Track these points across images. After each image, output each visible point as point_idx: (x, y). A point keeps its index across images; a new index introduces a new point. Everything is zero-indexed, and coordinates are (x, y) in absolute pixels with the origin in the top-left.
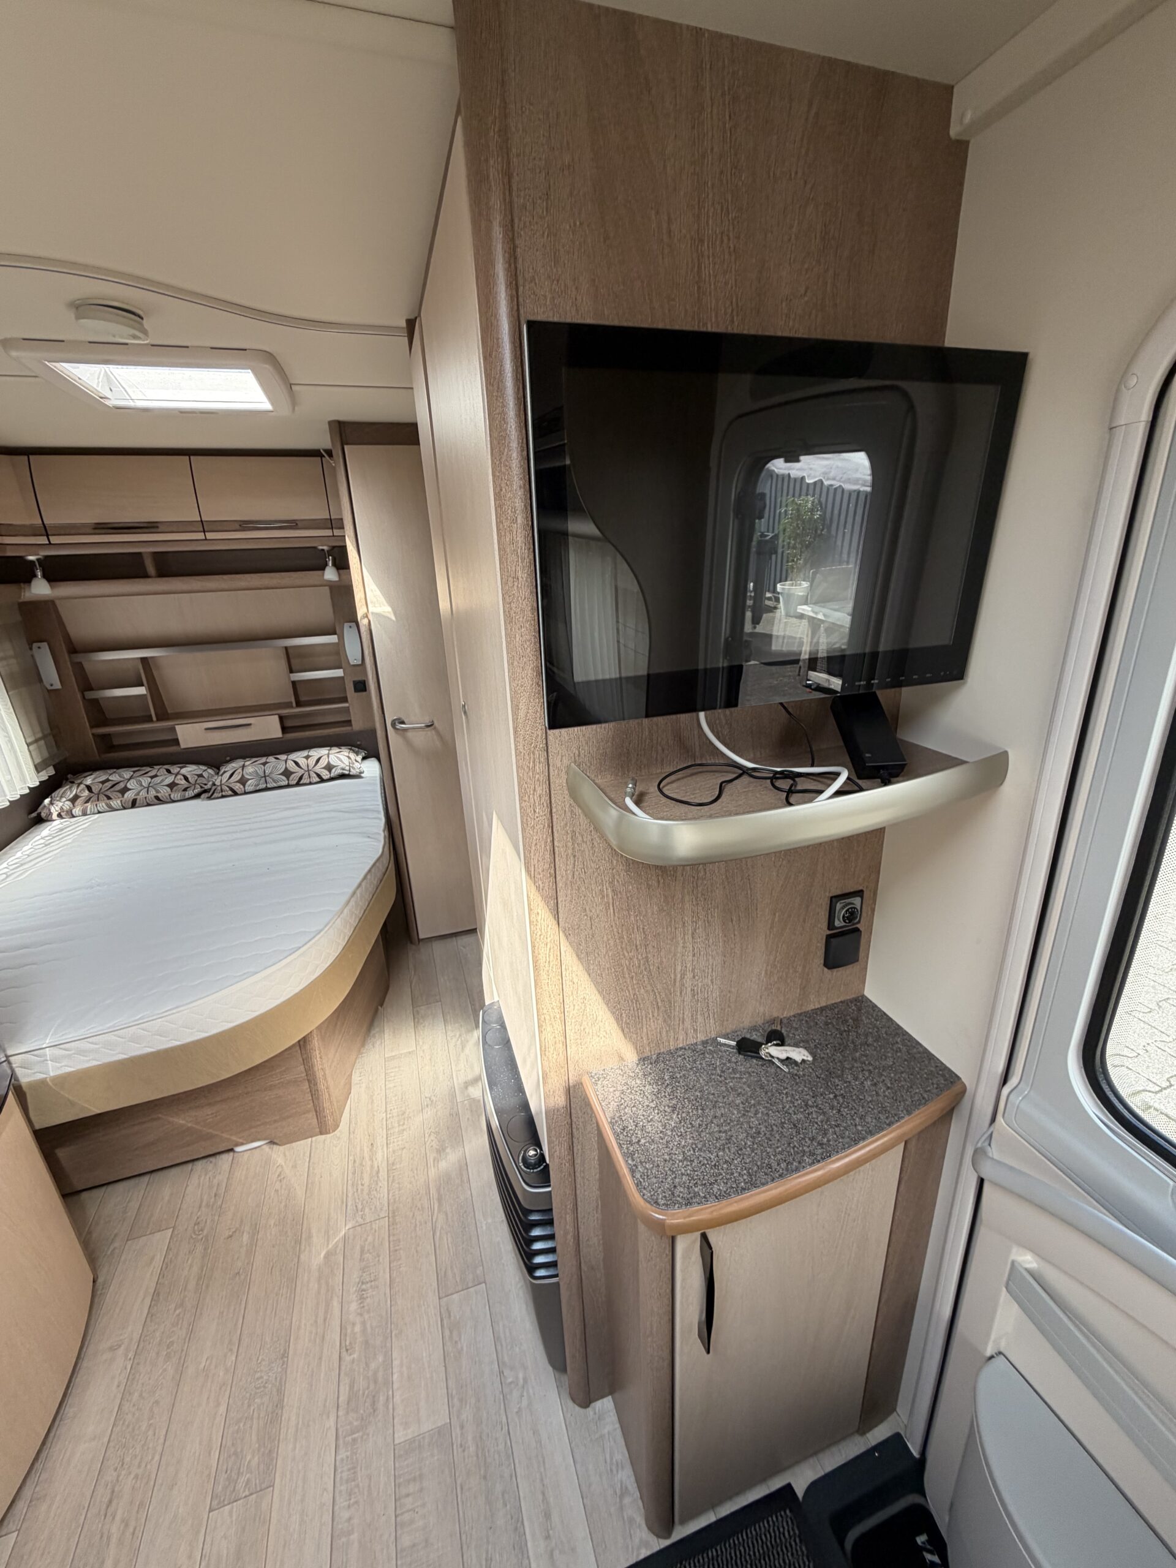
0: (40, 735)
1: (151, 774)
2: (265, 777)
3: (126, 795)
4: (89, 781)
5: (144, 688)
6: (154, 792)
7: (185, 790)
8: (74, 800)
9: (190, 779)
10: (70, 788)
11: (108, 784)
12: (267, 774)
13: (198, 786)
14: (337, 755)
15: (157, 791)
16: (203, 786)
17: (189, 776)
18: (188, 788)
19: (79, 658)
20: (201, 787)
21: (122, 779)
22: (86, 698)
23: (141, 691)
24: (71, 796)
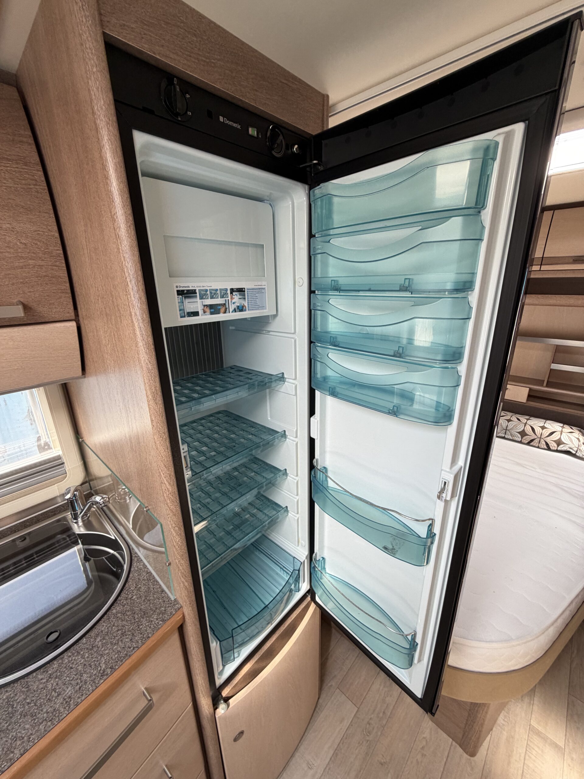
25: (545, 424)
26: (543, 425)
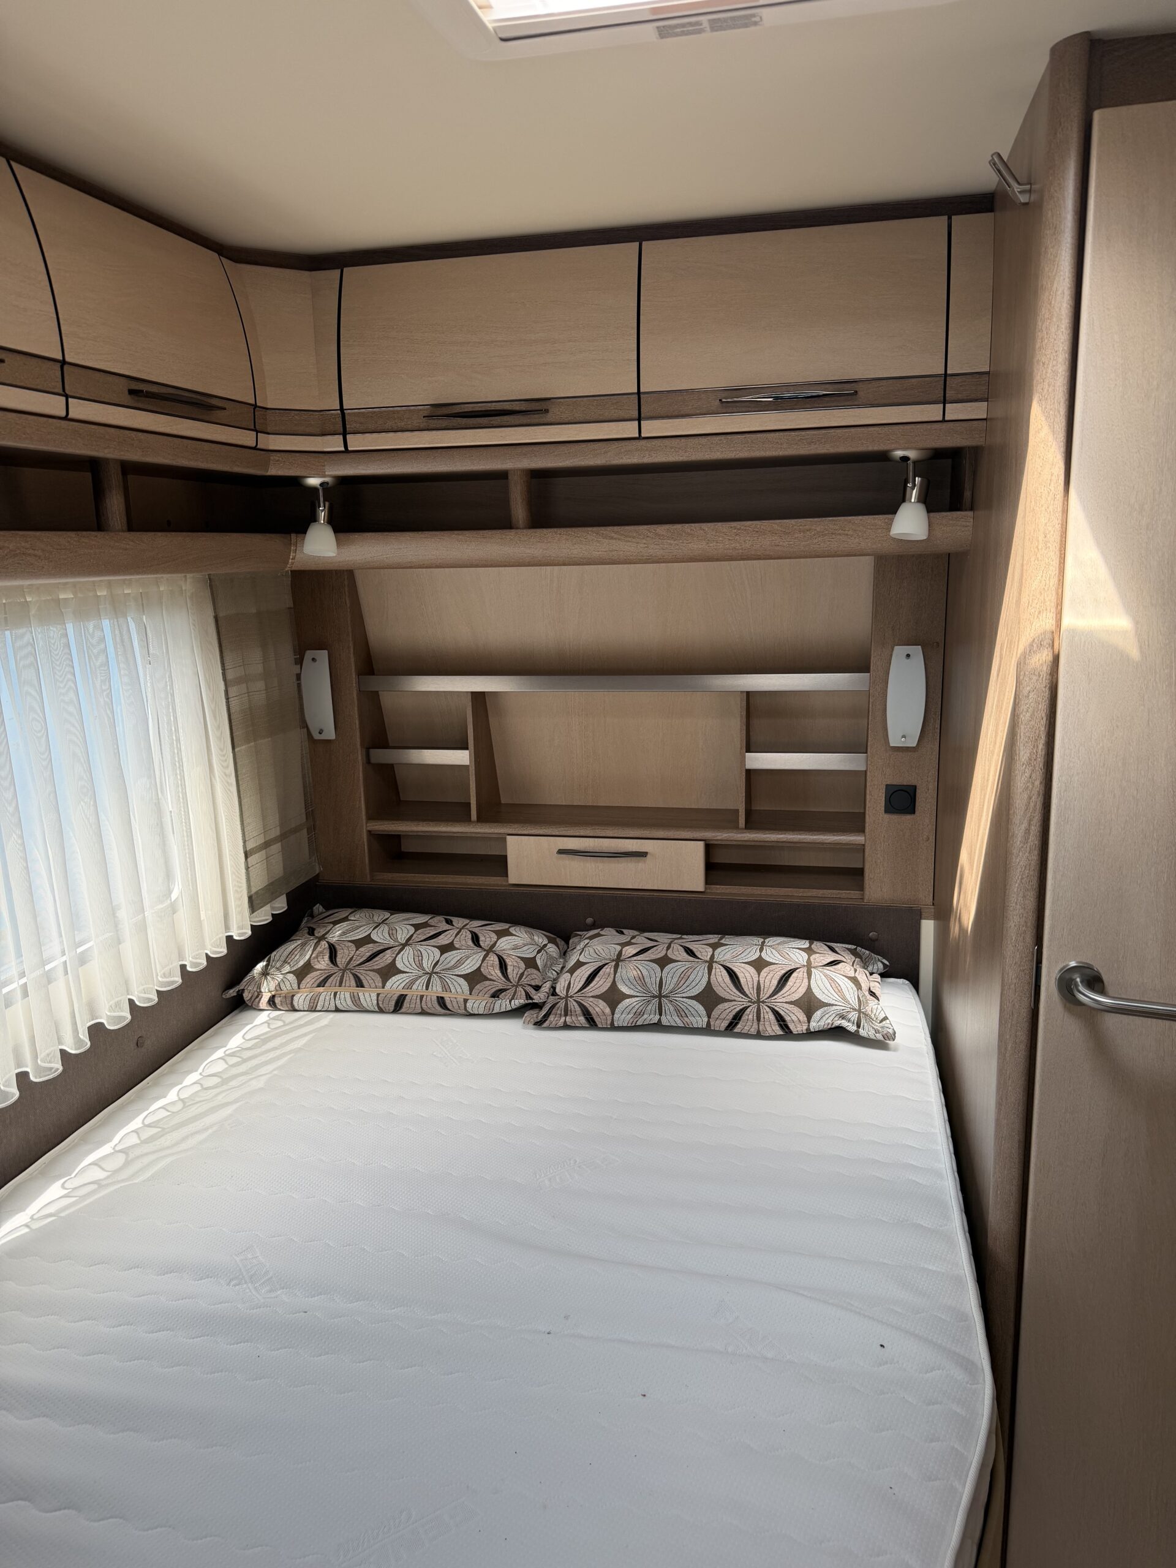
0: (276, 832)
1: (443, 940)
2: (660, 996)
3: (389, 984)
4: (336, 934)
5: (467, 752)
6: (440, 989)
7: (495, 995)
8: (301, 974)
9: (510, 969)
10: (303, 945)
11: (366, 951)
12: (665, 992)
13: (521, 992)
14: (829, 971)
15: (446, 988)
16: (532, 992)
17: (509, 962)
18: (502, 991)
19: (375, 683)
20: (528, 996)
21: (392, 943)
22: (373, 761)
23: (461, 757)
24: (301, 963)
25: (761, 950)
26: (757, 955)
